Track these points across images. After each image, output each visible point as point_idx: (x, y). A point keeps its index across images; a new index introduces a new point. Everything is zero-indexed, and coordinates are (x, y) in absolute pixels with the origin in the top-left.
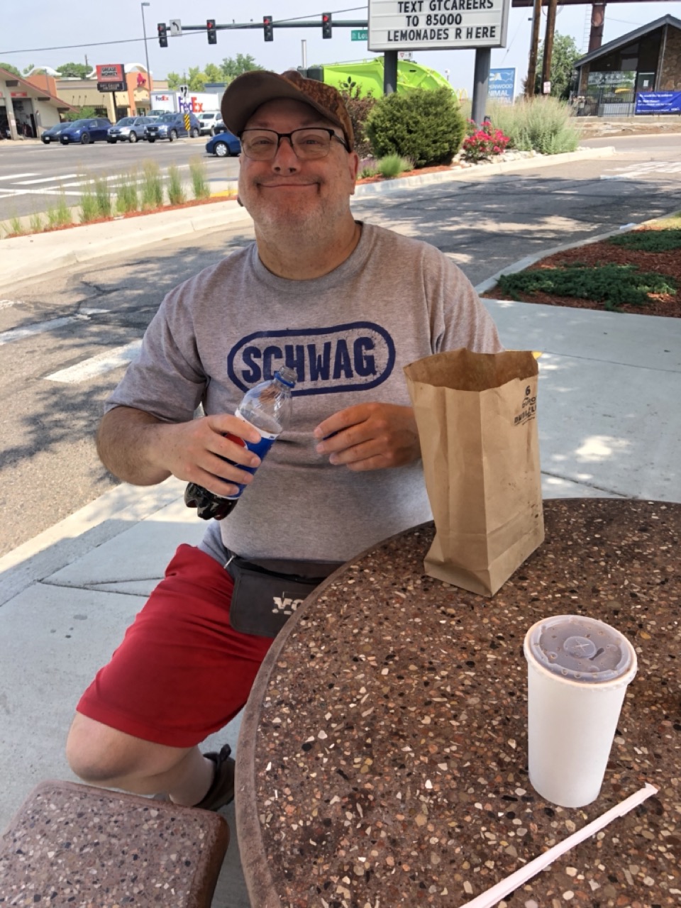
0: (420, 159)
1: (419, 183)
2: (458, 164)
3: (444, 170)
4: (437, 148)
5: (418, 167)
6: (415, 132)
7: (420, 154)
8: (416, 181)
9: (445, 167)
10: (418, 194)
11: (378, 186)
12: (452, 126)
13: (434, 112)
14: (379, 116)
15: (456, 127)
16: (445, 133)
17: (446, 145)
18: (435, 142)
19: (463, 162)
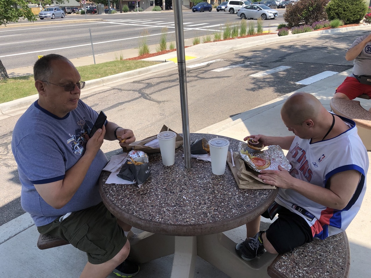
0: (347, 21)
1: (346, 30)
2: (362, 24)
3: (356, 26)
4: (355, 17)
5: (346, 24)
6: (347, 11)
7: (347, 19)
8: (345, 29)
9: (357, 24)
10: (346, 34)
11: (330, 31)
12: (362, 9)
13: (356, 4)
14: (332, 5)
15: (364, 9)
16: (359, 11)
17: (359, 16)
18: (354, 15)
19: (364, 23)
